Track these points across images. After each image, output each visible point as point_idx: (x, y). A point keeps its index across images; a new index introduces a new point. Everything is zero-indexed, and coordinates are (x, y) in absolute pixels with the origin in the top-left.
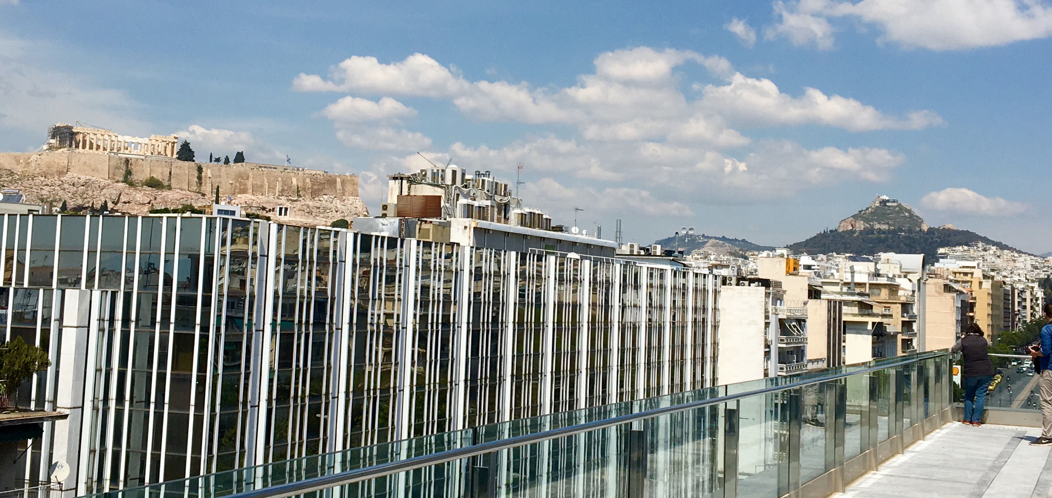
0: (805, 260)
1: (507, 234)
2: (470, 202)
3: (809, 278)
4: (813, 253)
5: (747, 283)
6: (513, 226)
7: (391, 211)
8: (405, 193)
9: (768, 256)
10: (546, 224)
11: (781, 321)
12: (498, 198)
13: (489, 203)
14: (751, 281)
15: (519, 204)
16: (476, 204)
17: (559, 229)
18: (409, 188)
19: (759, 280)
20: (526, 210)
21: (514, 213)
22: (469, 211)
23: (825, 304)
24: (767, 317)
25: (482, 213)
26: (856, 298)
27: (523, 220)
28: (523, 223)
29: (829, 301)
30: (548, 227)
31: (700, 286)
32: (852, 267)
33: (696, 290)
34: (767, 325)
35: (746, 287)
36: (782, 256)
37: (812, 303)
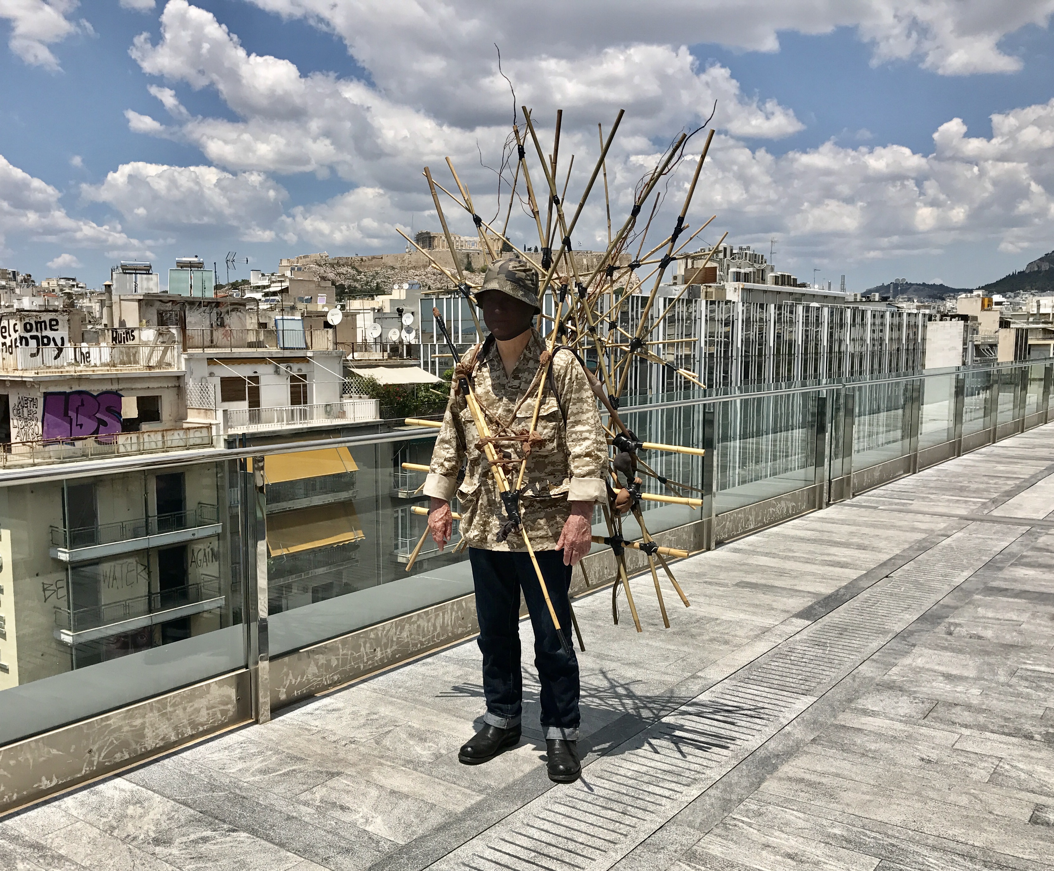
0: (997, 298)
1: (765, 292)
2: (738, 270)
3: (1001, 313)
4: (1002, 292)
5: (948, 318)
6: (770, 286)
7: (679, 280)
8: (690, 266)
9: (967, 297)
10: (794, 283)
11: (977, 347)
12: (757, 266)
13: (751, 269)
14: (953, 317)
15: (772, 270)
16: (742, 271)
17: (804, 285)
18: (693, 263)
19: (959, 316)
20: (779, 273)
21: (770, 276)
22: (738, 277)
23: (1013, 332)
24: (965, 344)
25: (746, 277)
26: (1041, 326)
27: (777, 280)
28: (776, 283)
29: (1017, 330)
30: (795, 285)
31: (912, 323)
32: (1038, 302)
33: (908, 326)
34: (965, 350)
35: (948, 322)
36: (978, 296)
37: (1003, 332)
